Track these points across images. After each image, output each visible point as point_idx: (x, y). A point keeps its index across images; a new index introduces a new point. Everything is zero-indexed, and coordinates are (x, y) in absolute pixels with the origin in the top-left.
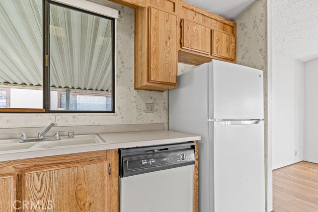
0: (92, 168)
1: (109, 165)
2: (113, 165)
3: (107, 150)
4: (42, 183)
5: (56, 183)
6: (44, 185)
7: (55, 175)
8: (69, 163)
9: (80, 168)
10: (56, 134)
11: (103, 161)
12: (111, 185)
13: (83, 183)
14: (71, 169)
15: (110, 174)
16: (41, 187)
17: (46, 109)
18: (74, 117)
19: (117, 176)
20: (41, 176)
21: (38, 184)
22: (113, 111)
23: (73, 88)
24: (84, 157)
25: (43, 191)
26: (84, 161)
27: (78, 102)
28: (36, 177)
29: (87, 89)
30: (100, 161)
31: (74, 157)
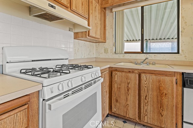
0: (167, 79)
1: (176, 79)
2: (178, 80)
3: (175, 72)
4: (146, 79)
5: (151, 81)
6: (147, 80)
7: (151, 77)
8: (156, 74)
9: (161, 77)
10: (147, 63)
11: (172, 76)
12: (177, 90)
13: (162, 84)
14: (157, 77)
15: (176, 84)
16: (146, 80)
17: (142, 52)
18: (155, 56)
19: (181, 87)
20: (146, 76)
21: (145, 79)
22: (178, 53)
23: (149, 40)
24: (163, 73)
25: (147, 81)
26: (163, 74)
27: (151, 47)
28: (144, 76)
29: (158, 39)
30: (171, 76)
31: (158, 72)
